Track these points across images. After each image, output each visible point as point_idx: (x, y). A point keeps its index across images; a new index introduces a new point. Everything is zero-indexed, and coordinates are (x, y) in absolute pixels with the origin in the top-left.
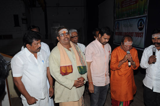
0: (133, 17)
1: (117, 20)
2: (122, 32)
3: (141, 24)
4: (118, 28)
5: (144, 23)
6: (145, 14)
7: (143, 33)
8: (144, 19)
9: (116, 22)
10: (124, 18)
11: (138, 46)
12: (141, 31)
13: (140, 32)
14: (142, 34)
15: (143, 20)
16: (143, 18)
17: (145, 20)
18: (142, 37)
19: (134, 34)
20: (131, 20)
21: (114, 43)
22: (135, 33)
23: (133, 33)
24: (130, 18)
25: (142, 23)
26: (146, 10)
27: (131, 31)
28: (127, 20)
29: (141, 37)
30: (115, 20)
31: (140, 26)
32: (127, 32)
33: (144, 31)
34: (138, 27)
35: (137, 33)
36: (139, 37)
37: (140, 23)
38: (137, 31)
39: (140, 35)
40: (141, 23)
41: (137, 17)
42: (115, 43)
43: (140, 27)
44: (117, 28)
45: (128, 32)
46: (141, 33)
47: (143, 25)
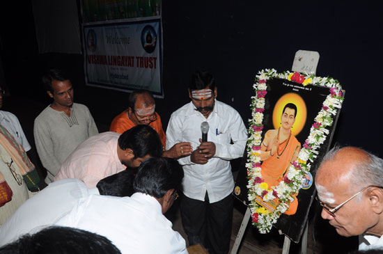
0: (129, 20)
1: (88, 24)
2: (105, 57)
3: (149, 38)
4: (94, 45)
6: (156, 15)
7: (155, 59)
8: (156, 26)
9: (87, 30)
10: (107, 22)
11: (147, 87)
12: (152, 54)
13: (149, 55)
14: (153, 62)
15: (152, 28)
16: (152, 24)
17: (156, 30)
18: (155, 68)
19: (135, 60)
20: (125, 26)
21: (87, 84)
22: (137, 58)
23: (133, 58)
24: (121, 21)
25: (152, 35)
26: (157, 5)
27: (127, 54)
28: (116, 27)
29: (151, 67)
30: (82, 25)
31: (148, 42)
32: (117, 55)
33: (157, 54)
34: (143, 43)
35: (142, 58)
36: (147, 67)
37: (146, 34)
38: (142, 53)
39: (149, 63)
40: (149, 35)
41: (139, 19)
42: (89, 82)
43: (146, 44)
44: (90, 44)
45: (119, 57)
46: (151, 58)
47: (154, 41)
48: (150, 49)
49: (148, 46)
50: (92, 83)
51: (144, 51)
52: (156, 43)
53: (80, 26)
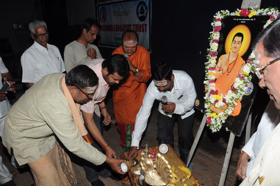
1: (101, 3)
2: (112, 25)
3: (142, 10)
4: (105, 18)
5: (146, 8)
7: (146, 25)
9: (100, 7)
10: (114, 1)
13: (142, 23)
14: (144, 27)
15: (144, 3)
16: (145, 0)
17: (147, 4)
18: (146, 31)
19: (132, 27)
20: (125, 3)
22: (134, 25)
23: (131, 25)
25: (144, 8)
27: (127, 23)
28: (119, 4)
29: (143, 32)
30: (97, 4)
31: (141, 13)
33: (147, 21)
34: (138, 15)
35: (137, 25)
36: (140, 32)
37: (140, 8)
38: (137, 21)
39: (142, 29)
40: (142, 8)
42: (100, 44)
43: (140, 15)
44: (102, 17)
45: (121, 25)
46: (143, 25)
47: (145, 13)
48: (142, 19)
49: (141, 17)
50: (102, 45)
51: (138, 20)
52: (146, 14)
53: (96, 5)
